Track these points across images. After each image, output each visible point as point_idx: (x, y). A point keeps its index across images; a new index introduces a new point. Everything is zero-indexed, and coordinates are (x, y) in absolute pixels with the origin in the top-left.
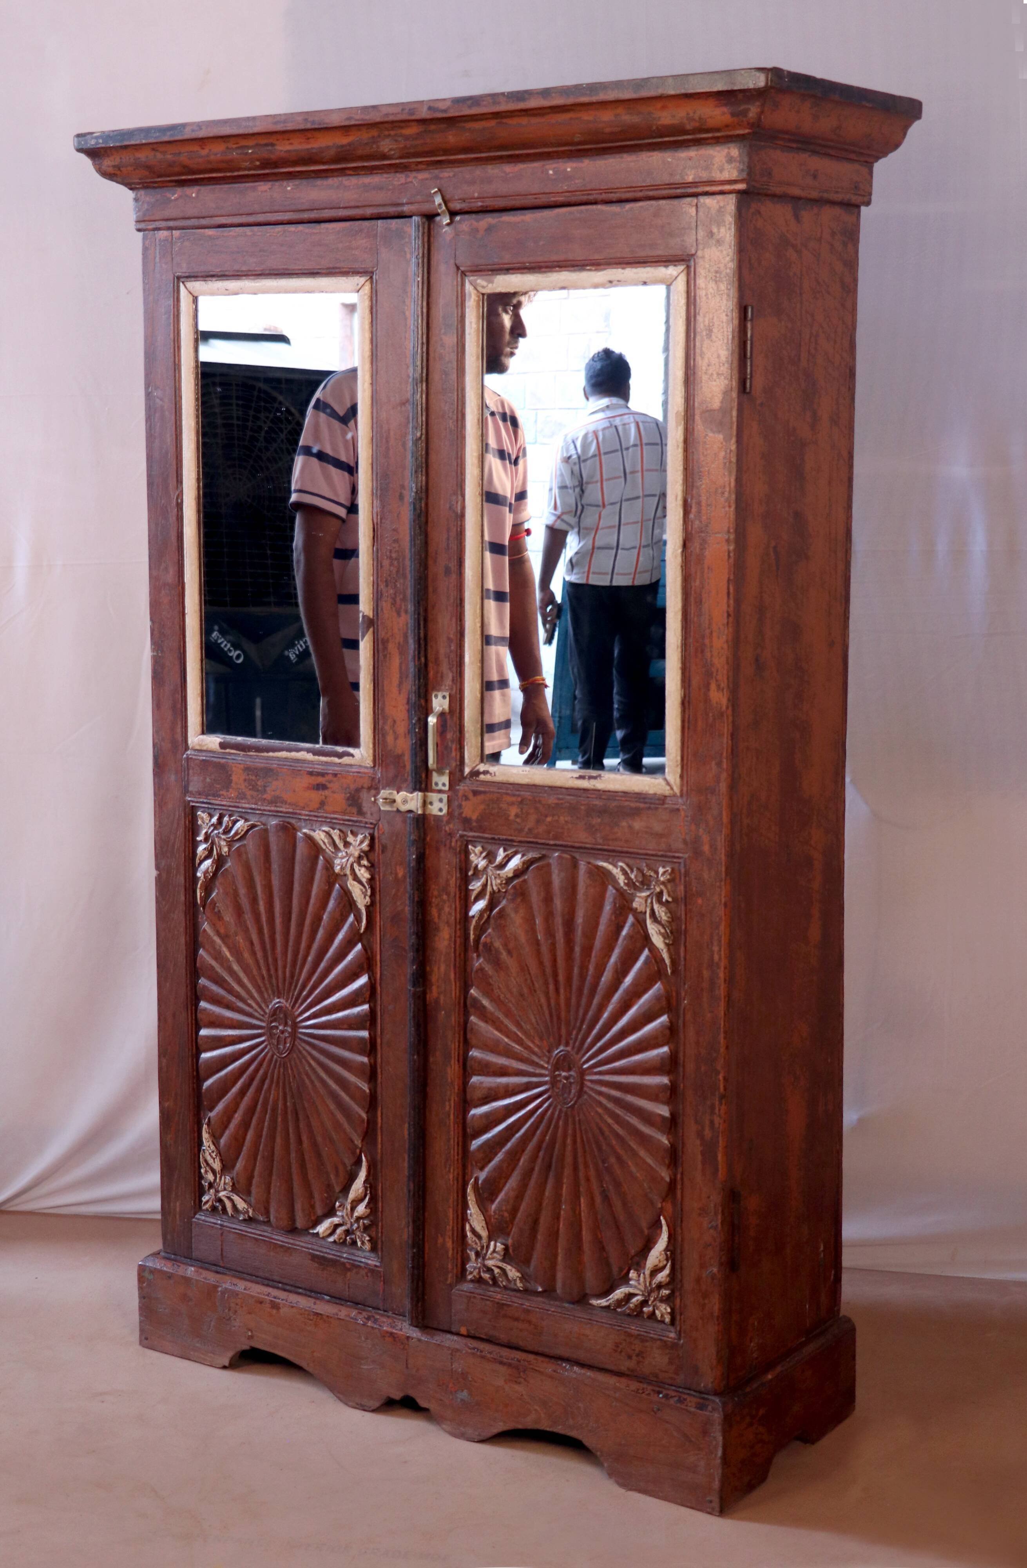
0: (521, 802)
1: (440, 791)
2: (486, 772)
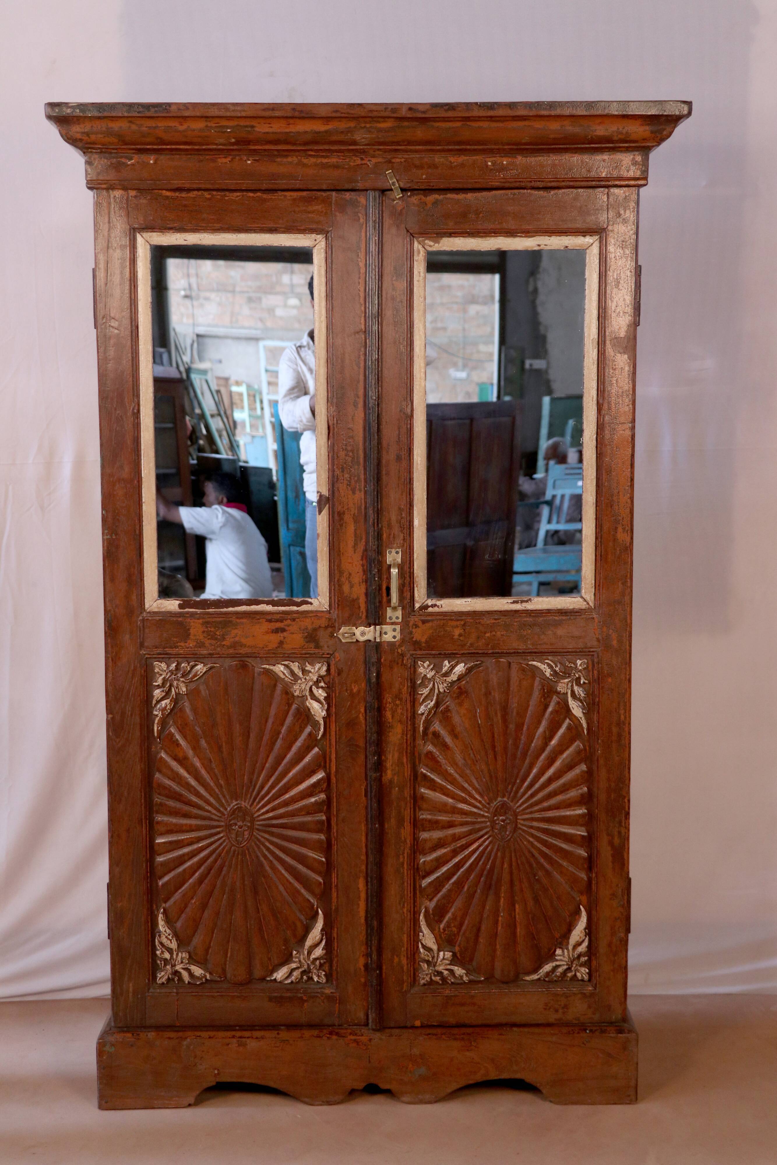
0: (464, 625)
1: (393, 624)
2: (433, 606)
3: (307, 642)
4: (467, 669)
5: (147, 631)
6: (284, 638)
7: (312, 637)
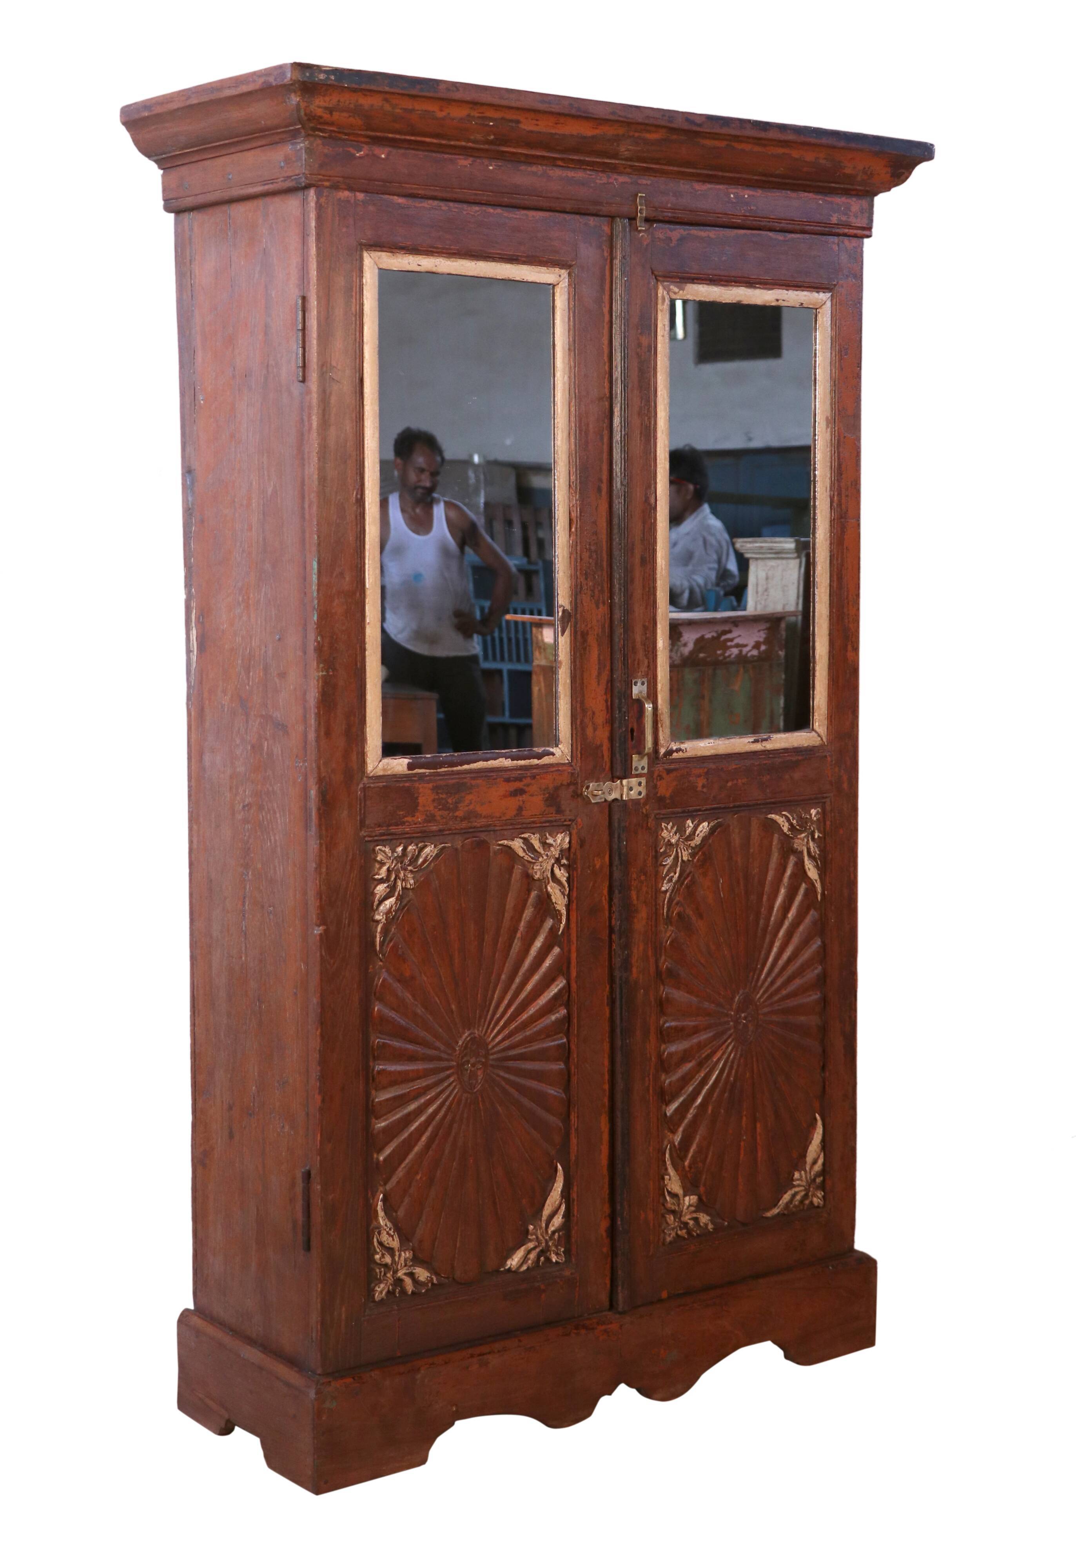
0: (707, 773)
1: (637, 776)
2: (678, 750)
3: (548, 806)
4: (710, 829)
5: (368, 803)
6: (524, 802)
7: (552, 799)
